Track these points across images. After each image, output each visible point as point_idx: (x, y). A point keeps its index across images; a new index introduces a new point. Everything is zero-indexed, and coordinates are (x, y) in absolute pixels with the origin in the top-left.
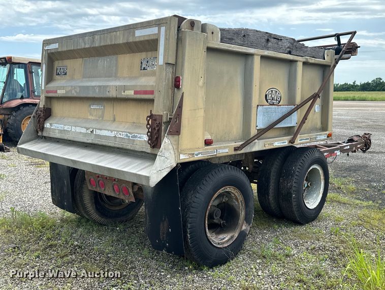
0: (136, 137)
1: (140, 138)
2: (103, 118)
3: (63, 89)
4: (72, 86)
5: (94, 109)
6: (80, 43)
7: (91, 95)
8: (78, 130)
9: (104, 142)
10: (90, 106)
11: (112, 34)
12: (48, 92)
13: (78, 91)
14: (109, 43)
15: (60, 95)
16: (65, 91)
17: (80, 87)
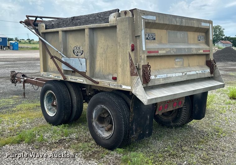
0: (205, 71)
1: (207, 71)
2: (183, 66)
3: (164, 50)
4: (170, 48)
5: (178, 61)
6: (173, 21)
7: (183, 53)
8: (177, 75)
9: (193, 78)
10: (175, 60)
11: (192, 21)
12: (149, 52)
13: (175, 51)
14: (190, 25)
15: (161, 55)
16: (165, 51)
17: (176, 48)
